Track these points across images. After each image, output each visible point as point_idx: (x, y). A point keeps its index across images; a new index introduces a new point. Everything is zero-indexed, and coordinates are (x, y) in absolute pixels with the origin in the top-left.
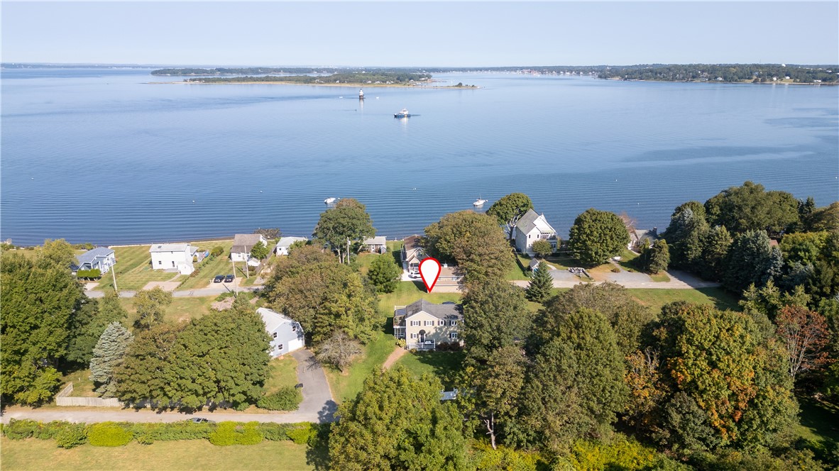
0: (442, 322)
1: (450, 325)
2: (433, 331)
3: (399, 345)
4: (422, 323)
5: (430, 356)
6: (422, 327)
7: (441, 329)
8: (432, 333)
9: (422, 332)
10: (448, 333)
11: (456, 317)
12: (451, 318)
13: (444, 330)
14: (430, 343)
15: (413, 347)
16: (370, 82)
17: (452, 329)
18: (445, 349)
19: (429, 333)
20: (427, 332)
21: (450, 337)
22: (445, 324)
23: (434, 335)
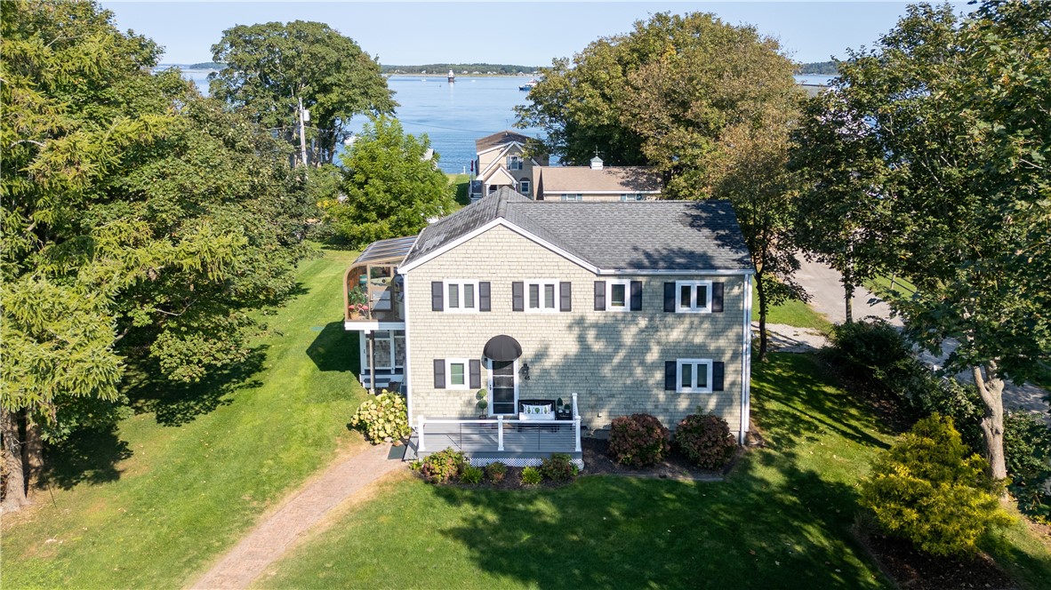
0: (618, 291)
1: (669, 308)
2: (564, 346)
3: (362, 427)
4: (501, 297)
5: (545, 508)
6: (502, 321)
7: (609, 331)
8: (555, 357)
9: (501, 353)
10: (653, 355)
11: (703, 262)
12: (671, 265)
13: (629, 336)
14: (546, 415)
15: (440, 445)
16: (466, 72)
17: (676, 335)
18: (644, 461)
19: (540, 356)
20: (528, 351)
21: (669, 382)
22: (637, 305)
23: (570, 367)
